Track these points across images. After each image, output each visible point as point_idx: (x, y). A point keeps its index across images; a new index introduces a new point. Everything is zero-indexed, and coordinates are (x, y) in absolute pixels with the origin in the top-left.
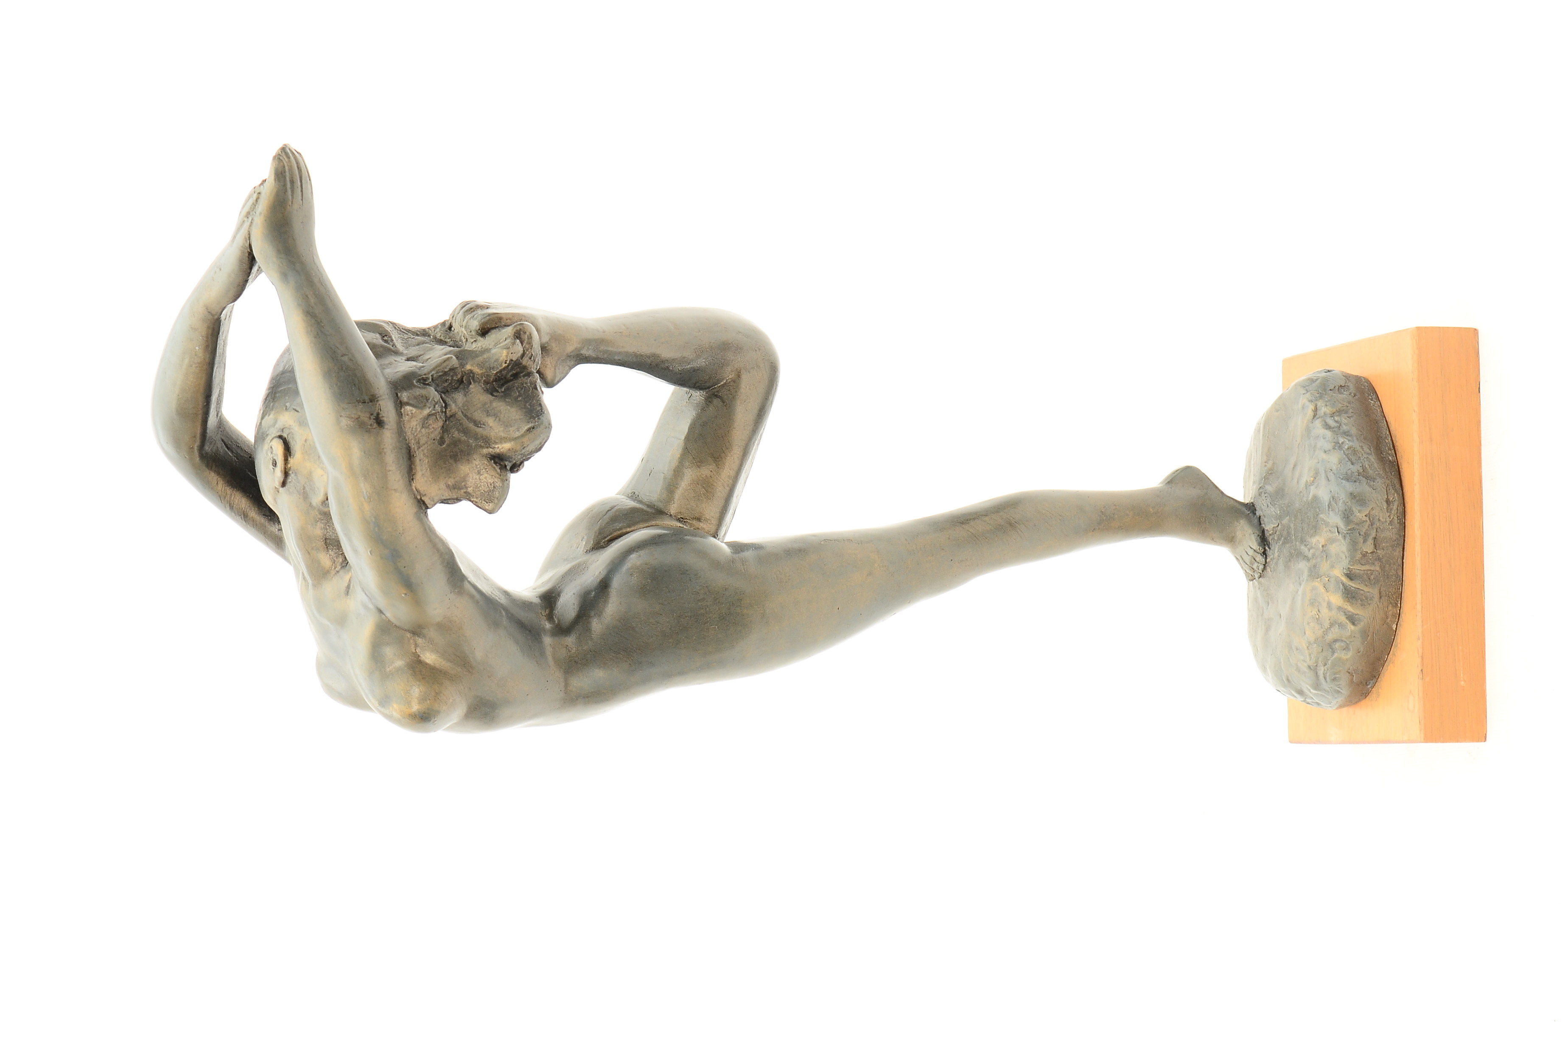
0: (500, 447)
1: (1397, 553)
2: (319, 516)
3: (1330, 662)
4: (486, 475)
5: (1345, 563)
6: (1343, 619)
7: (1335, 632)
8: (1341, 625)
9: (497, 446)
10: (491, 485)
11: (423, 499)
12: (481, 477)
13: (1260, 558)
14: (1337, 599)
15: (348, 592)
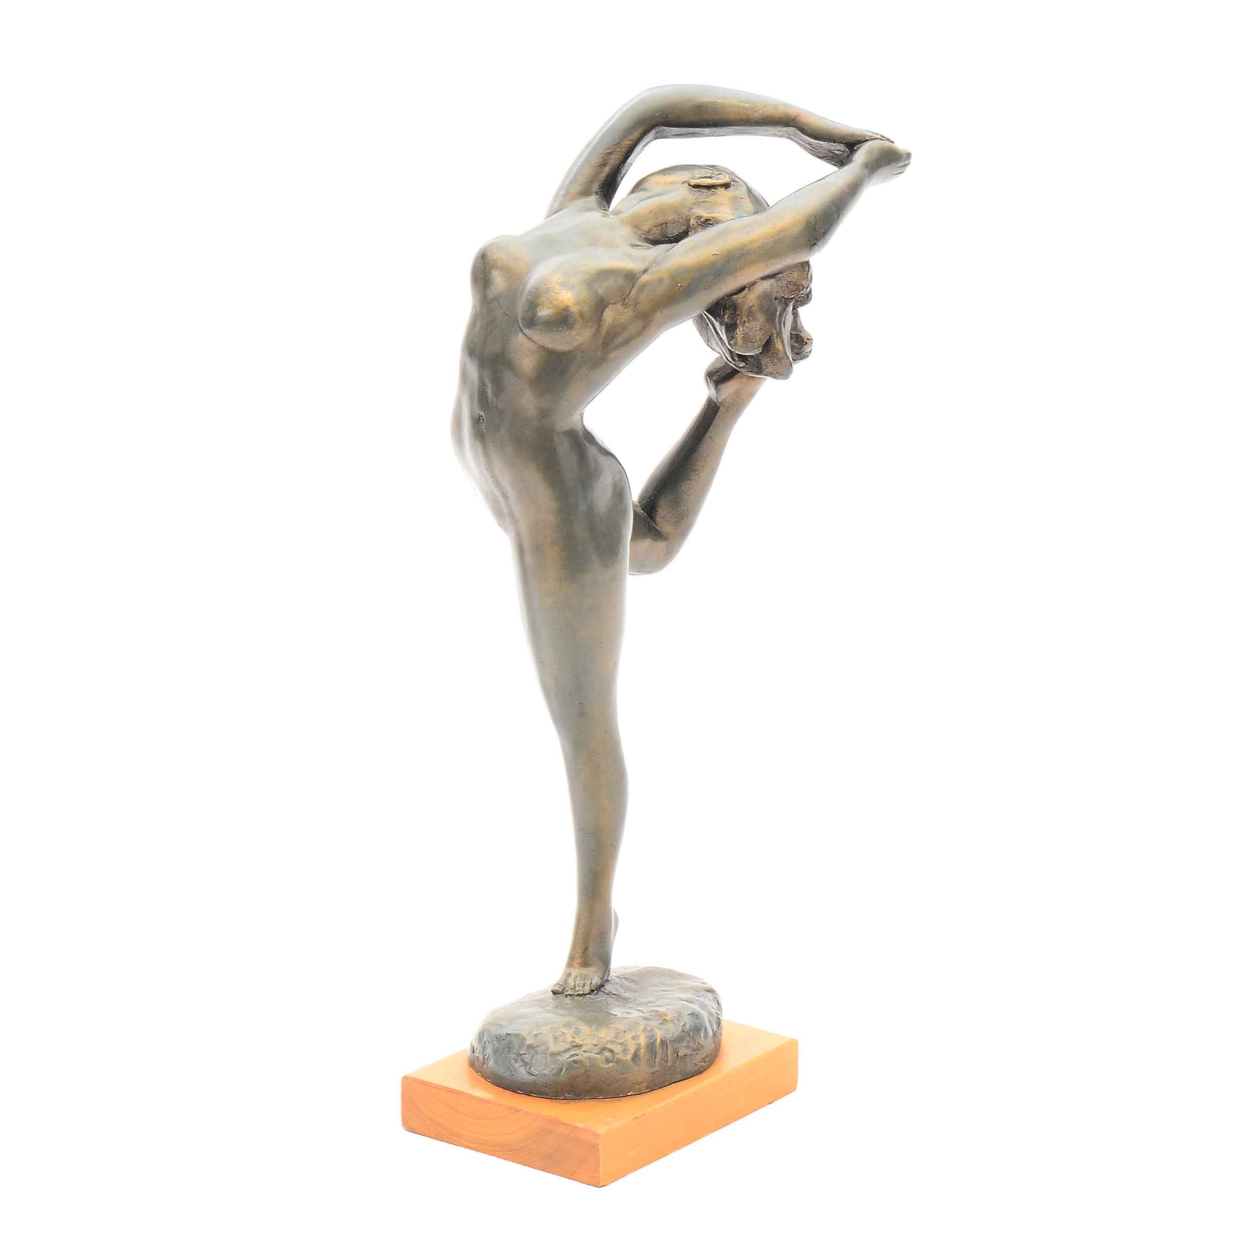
0: (778, 342)
1: (679, 1077)
2: (684, 216)
3: (589, 1054)
4: (760, 334)
5: (669, 1036)
6: (632, 1050)
7: (618, 1049)
8: (625, 1051)
9: (778, 339)
10: (755, 339)
11: (747, 289)
12: (758, 331)
13: (587, 989)
14: (643, 1041)
15: (633, 246)
